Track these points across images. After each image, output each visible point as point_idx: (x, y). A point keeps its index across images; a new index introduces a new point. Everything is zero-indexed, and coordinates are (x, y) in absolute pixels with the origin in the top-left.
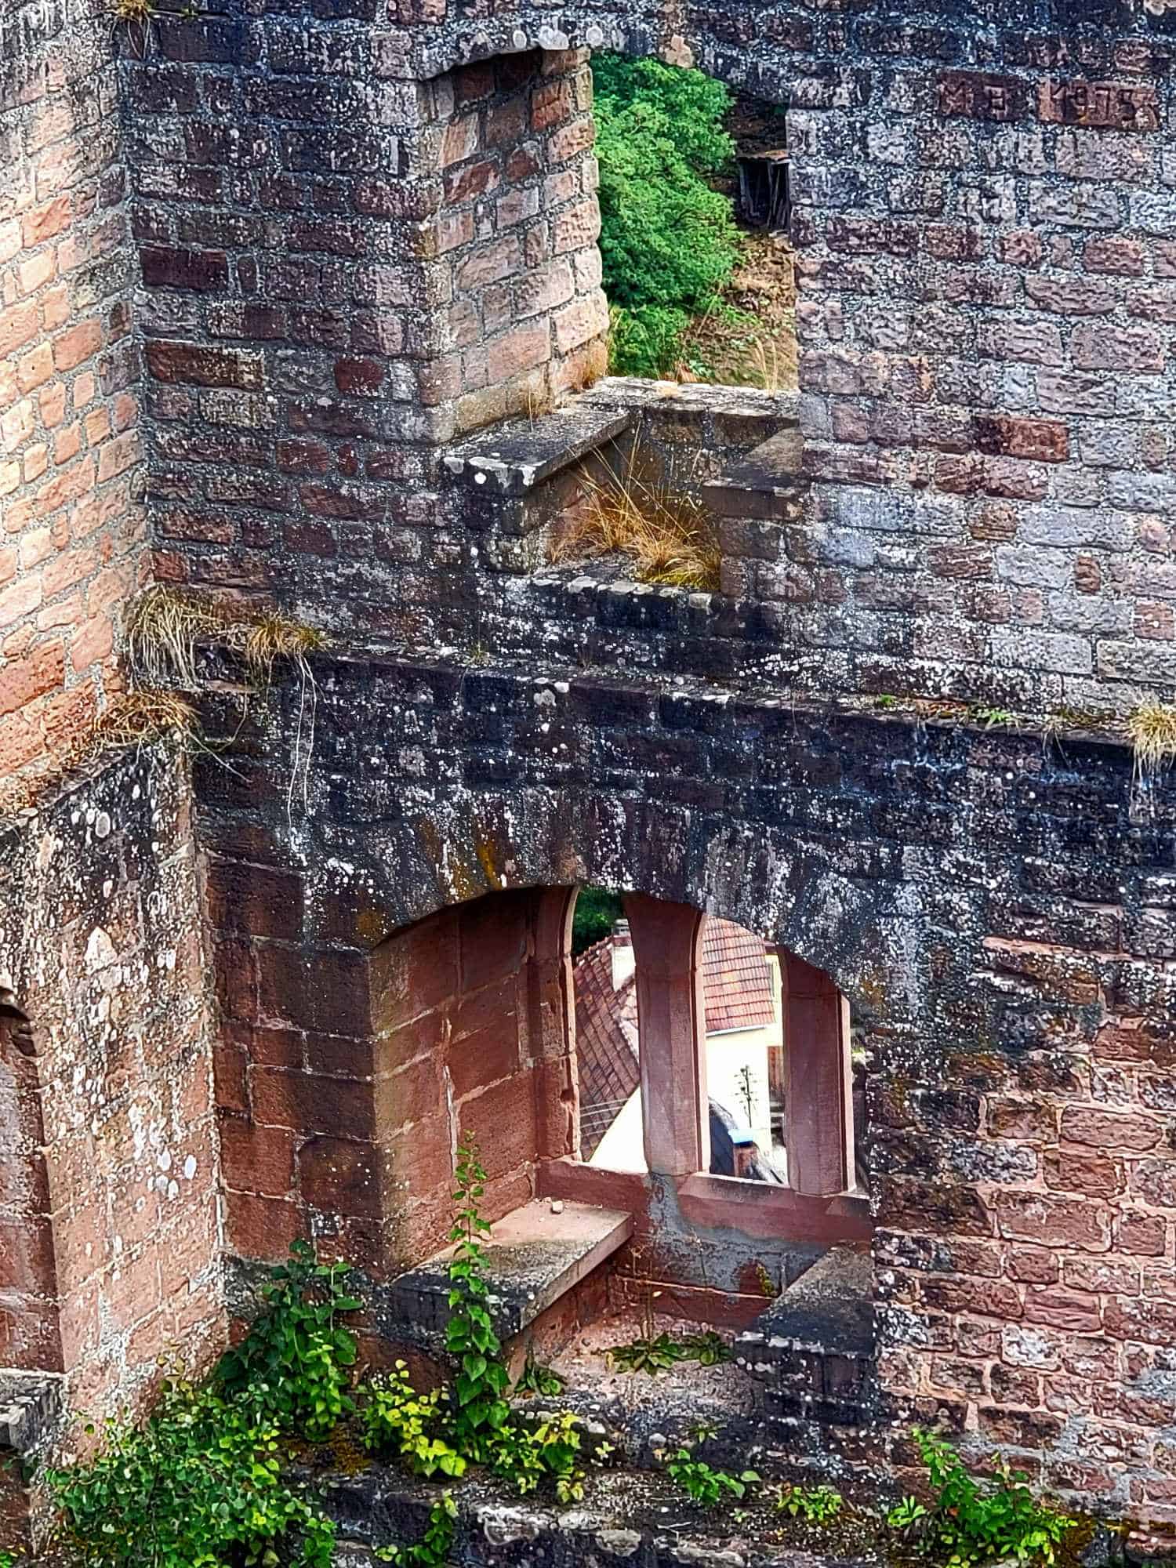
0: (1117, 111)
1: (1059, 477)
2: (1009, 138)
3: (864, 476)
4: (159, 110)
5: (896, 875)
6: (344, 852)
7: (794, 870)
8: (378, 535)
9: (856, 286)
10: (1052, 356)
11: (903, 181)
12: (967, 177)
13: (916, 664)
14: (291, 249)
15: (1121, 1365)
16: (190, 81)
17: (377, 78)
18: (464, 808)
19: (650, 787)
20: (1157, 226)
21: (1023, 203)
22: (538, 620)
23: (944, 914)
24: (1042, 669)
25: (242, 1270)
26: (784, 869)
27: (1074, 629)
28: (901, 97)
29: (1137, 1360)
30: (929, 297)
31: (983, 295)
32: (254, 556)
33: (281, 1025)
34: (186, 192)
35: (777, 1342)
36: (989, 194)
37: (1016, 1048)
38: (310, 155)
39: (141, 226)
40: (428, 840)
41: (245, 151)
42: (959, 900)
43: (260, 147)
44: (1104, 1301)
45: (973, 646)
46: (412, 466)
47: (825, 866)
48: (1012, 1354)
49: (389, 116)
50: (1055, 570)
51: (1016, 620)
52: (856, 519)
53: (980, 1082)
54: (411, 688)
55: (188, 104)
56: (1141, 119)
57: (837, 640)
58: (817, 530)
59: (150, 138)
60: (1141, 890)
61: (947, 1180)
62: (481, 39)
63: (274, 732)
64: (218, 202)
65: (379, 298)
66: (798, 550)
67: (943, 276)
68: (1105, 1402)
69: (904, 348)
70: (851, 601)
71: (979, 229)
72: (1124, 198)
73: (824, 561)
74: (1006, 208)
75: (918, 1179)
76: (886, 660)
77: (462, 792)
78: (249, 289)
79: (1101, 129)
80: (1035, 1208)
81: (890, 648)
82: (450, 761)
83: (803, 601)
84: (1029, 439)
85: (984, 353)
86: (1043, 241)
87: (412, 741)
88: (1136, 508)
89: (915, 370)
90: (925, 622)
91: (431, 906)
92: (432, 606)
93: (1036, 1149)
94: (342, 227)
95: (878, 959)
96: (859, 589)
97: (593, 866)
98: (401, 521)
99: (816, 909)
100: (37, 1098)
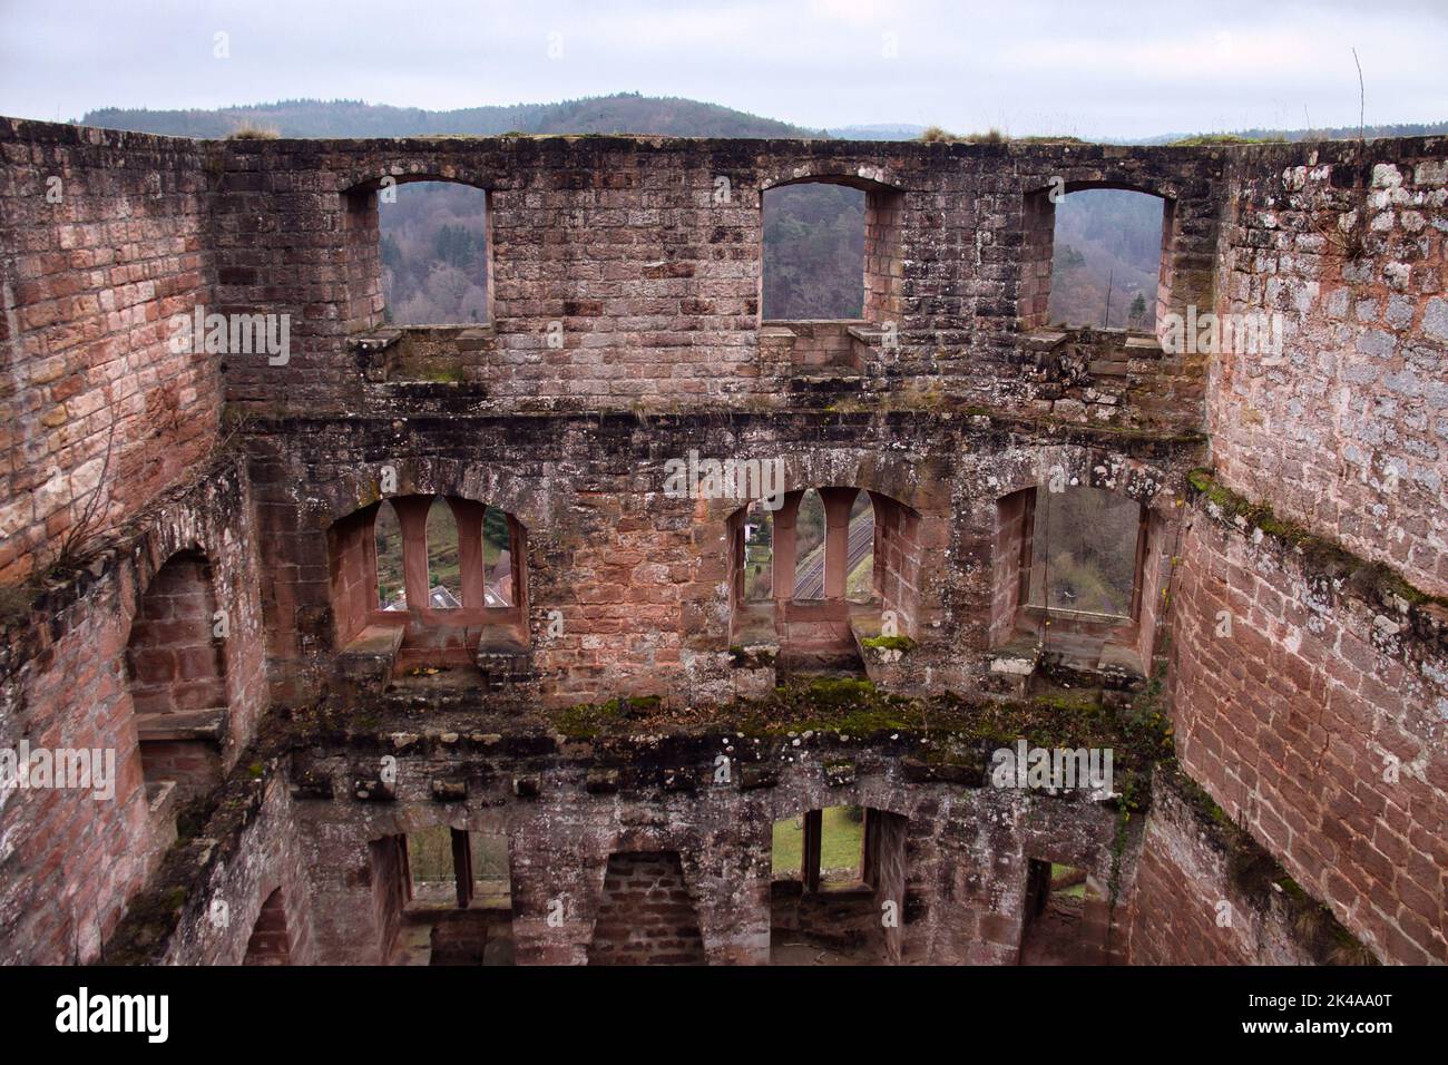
0: (625, 181)
1: (596, 323)
2: (581, 196)
3: (520, 330)
4: (225, 213)
5: (541, 474)
6: (313, 494)
7: (500, 477)
8: (321, 373)
9: (518, 258)
10: (598, 276)
11: (540, 215)
12: (565, 211)
13: (540, 398)
14: (285, 264)
15: (628, 643)
16: (241, 199)
17: (322, 192)
18: (365, 471)
19: (441, 453)
20: (639, 223)
21: (586, 219)
22: (388, 399)
23: (560, 487)
24: (591, 394)
25: (274, 662)
26: (496, 477)
27: (603, 377)
28: (539, 183)
29: (634, 640)
30: (549, 259)
31: (569, 257)
32: (269, 387)
33: (288, 565)
34: (238, 244)
35: (493, 656)
36: (573, 217)
37: (587, 532)
38: (293, 225)
39: (219, 259)
40: (350, 485)
41: (265, 225)
42: (565, 481)
43: (271, 223)
44: (621, 621)
45: (563, 388)
46: (337, 344)
47: (512, 474)
48: (586, 645)
49: (327, 207)
50: (595, 356)
51: (582, 376)
52: (518, 346)
53: (573, 547)
54: (342, 427)
55: (240, 208)
56: (634, 184)
57: (510, 392)
58: (501, 352)
59: (223, 223)
60: (636, 467)
61: (560, 586)
62: (367, 172)
63: (284, 451)
64: (253, 247)
65: (323, 279)
66: (495, 362)
67: (555, 250)
68: (622, 657)
69: (537, 280)
70: (515, 377)
71: (569, 231)
72: (627, 215)
73: (504, 363)
74: (580, 222)
75: (550, 586)
76: (529, 398)
77: (362, 465)
78: (266, 280)
79: (618, 189)
80: (594, 591)
81: (530, 394)
82: (359, 453)
83: (496, 380)
84: (587, 308)
85: (570, 278)
86: (595, 234)
87: (343, 447)
88: (627, 330)
89: (542, 287)
90: (544, 382)
91: (351, 510)
92: (344, 398)
93: (595, 569)
94: (306, 253)
95: (533, 507)
96: (518, 372)
97: (418, 486)
98: (332, 367)
99: (509, 490)
100: (214, 596)
